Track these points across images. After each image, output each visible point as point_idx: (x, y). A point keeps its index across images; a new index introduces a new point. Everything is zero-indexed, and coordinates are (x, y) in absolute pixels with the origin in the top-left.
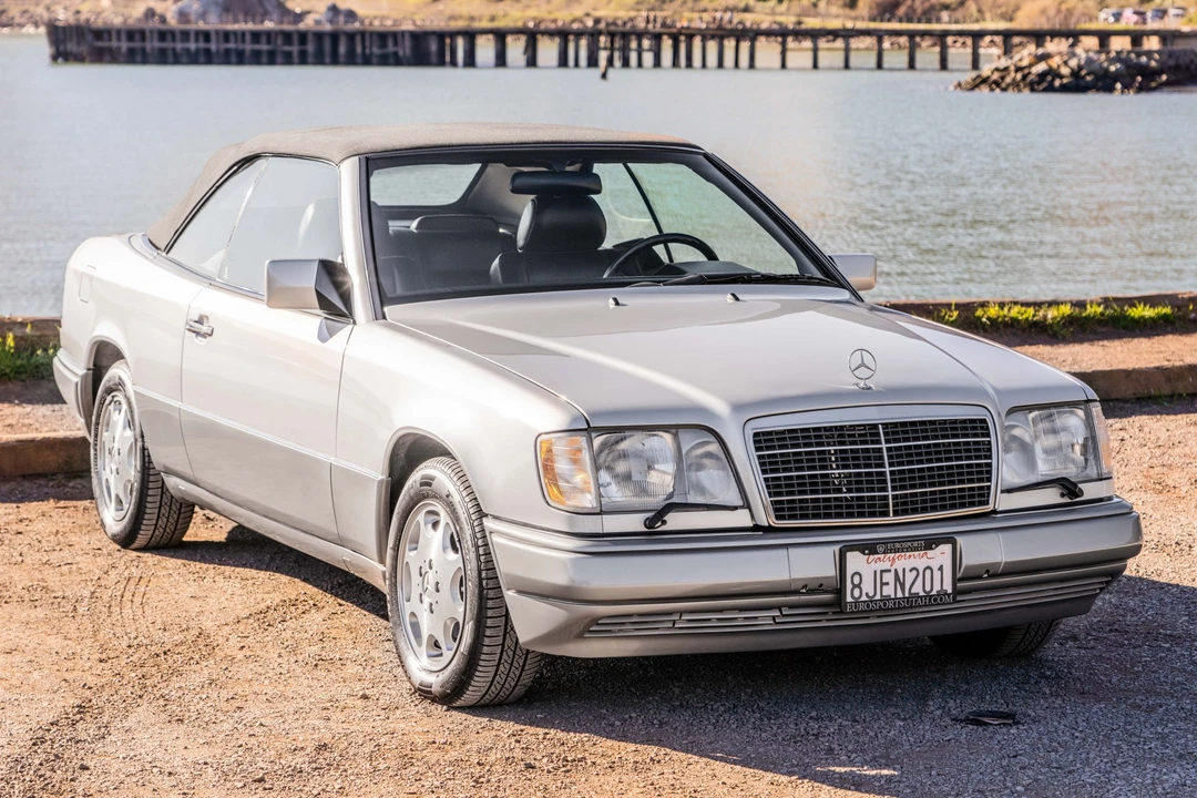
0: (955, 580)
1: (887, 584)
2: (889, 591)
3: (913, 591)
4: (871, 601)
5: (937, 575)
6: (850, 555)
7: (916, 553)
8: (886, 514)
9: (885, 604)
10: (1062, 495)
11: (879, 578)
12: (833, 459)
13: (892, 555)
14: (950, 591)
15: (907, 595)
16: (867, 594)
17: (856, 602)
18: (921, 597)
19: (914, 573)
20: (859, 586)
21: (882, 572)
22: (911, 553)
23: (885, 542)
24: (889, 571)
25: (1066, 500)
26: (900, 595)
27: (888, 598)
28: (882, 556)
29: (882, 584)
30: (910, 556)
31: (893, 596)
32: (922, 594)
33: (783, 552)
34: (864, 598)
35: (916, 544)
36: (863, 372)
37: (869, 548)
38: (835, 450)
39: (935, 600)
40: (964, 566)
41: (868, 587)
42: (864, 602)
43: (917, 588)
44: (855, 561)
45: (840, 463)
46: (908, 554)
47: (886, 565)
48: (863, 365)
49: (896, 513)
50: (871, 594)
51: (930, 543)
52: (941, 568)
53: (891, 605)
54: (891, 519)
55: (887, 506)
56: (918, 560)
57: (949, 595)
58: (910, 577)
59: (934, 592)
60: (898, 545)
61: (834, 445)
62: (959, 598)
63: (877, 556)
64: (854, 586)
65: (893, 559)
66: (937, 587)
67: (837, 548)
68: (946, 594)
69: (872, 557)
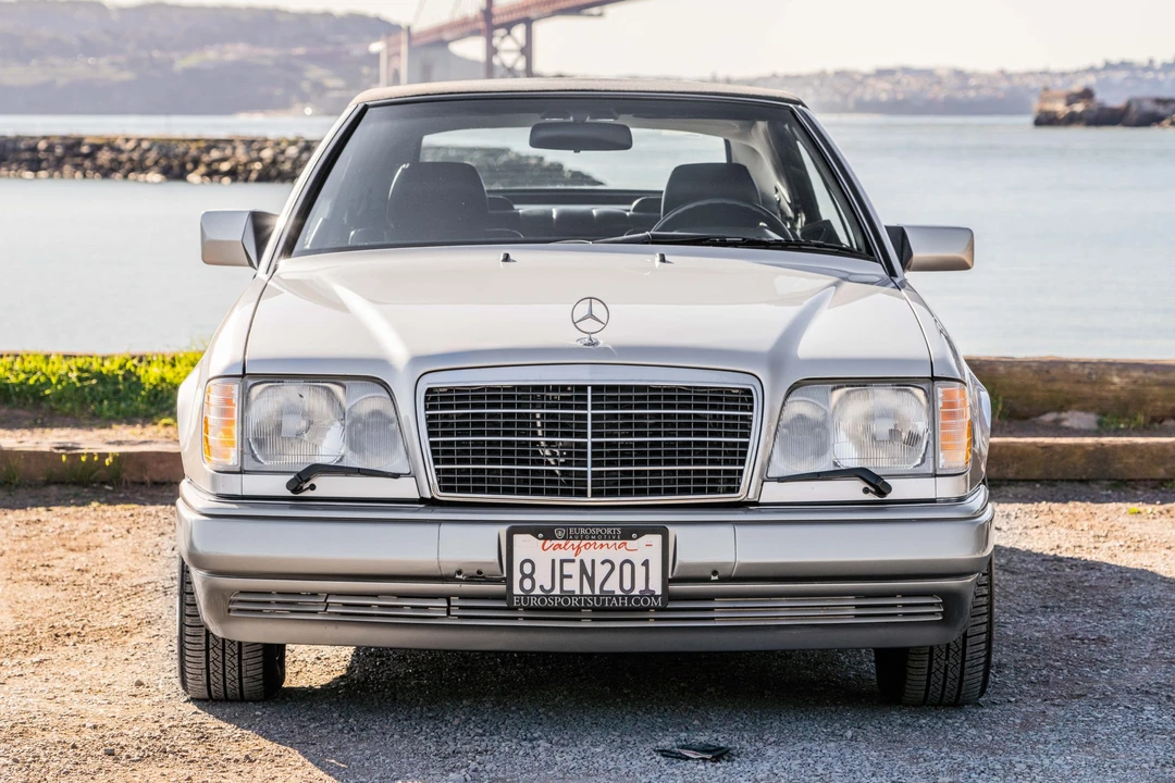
0: (666, 581)
1: (570, 577)
2: (572, 585)
3: (605, 588)
4: (547, 597)
5: (640, 571)
6: (517, 538)
7: (611, 543)
8: (583, 493)
9: (566, 601)
10: (866, 491)
11: (558, 570)
12: (539, 424)
13: (576, 543)
14: (659, 592)
15: (597, 592)
16: (542, 587)
17: (527, 595)
18: (617, 597)
19: (608, 566)
20: (530, 576)
21: (562, 561)
22: (604, 542)
23: (566, 526)
24: (573, 561)
25: (871, 497)
26: (587, 591)
27: (571, 594)
28: (563, 542)
29: (563, 577)
30: (602, 546)
31: (577, 592)
32: (618, 592)
33: (433, 529)
34: (537, 591)
35: (609, 531)
36: (589, 325)
37: (546, 532)
38: (542, 415)
39: (637, 601)
40: (677, 563)
41: (543, 578)
42: (538, 596)
43: (613, 585)
44: (526, 545)
45: (545, 429)
46: (599, 542)
47: (569, 554)
48: (591, 315)
49: (595, 493)
50: (548, 587)
51: (629, 532)
52: (646, 563)
53: (574, 603)
54: (589, 500)
55: (585, 483)
56: (614, 551)
57: (656, 597)
58: (601, 572)
59: (636, 592)
60: (583, 531)
61: (543, 408)
62: (671, 605)
63: (556, 542)
64: (524, 576)
65: (579, 547)
66: (640, 586)
67: (503, 529)
68: (652, 594)
69: (549, 543)
